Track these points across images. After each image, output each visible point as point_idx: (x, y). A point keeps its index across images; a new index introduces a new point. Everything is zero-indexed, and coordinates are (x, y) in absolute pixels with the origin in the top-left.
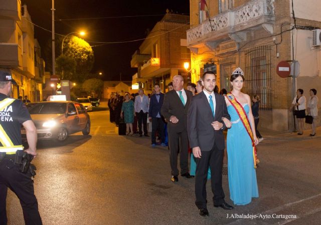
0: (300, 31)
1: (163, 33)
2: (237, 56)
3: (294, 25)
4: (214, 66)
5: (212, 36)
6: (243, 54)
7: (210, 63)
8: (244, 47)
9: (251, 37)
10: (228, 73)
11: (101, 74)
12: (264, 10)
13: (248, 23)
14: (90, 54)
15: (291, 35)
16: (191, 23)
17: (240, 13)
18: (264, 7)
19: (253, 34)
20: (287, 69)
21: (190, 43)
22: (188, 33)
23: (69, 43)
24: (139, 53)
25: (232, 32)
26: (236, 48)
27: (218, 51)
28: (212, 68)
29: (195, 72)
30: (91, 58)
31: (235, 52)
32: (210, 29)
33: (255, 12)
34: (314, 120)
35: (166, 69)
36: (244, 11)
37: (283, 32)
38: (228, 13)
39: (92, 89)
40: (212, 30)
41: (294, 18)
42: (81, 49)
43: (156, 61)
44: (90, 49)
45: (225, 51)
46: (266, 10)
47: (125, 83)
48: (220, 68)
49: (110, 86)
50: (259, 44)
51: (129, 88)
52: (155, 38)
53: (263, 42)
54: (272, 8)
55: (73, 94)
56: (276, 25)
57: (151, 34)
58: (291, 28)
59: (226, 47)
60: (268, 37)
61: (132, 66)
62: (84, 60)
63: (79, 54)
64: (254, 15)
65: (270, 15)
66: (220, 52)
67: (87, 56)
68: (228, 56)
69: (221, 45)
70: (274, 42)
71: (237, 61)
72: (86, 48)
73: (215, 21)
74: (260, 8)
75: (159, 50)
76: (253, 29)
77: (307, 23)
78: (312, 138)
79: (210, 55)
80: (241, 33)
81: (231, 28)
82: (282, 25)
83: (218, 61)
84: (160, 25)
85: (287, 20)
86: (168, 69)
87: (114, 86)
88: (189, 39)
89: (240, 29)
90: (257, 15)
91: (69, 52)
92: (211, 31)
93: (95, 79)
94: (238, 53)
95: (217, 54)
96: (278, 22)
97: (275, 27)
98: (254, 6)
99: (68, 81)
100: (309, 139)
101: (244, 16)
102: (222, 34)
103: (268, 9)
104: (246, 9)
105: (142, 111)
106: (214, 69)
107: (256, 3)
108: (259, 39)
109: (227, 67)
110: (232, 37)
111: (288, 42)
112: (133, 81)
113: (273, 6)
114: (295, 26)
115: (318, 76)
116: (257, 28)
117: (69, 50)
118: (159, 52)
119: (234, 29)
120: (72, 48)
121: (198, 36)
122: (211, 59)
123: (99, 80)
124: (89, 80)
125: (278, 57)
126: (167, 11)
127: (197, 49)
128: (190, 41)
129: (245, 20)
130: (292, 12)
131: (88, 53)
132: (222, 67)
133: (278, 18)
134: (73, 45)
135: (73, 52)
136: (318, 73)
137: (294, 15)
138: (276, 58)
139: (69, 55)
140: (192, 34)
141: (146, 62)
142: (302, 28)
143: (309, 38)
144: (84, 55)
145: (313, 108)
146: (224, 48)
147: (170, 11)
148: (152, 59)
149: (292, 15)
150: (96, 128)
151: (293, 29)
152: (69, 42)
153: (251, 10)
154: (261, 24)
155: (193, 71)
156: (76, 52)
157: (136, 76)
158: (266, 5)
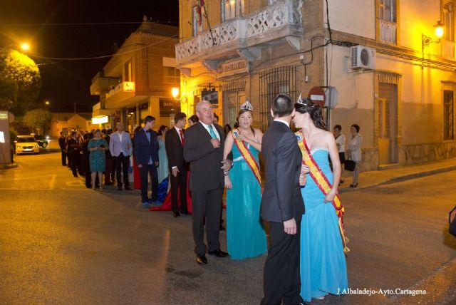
0: (336, 47)
1: (139, 48)
2: (247, 80)
3: (328, 39)
4: (214, 94)
5: (213, 52)
6: (256, 78)
7: (208, 89)
8: (259, 68)
9: (268, 54)
10: (233, 102)
11: (47, 103)
12: (289, 18)
13: (266, 34)
14: (36, 76)
15: (325, 52)
16: (180, 36)
17: (255, 22)
18: (289, 14)
19: (270, 50)
20: (320, 98)
21: (181, 62)
22: (177, 48)
23: (6, 60)
24: (102, 76)
25: (242, 47)
26: (247, 69)
27: (221, 72)
28: (212, 96)
29: (187, 100)
30: (37, 80)
31: (244, 75)
32: (211, 42)
33: (276, 21)
34: (356, 166)
35: (142, 98)
36: (260, 18)
37: (315, 48)
38: (238, 21)
39: (36, 123)
40: (214, 44)
41: (329, 29)
42: (24, 68)
43: (129, 86)
44: (36, 69)
45: (230, 73)
46: (292, 18)
47: (81, 116)
48: (223, 96)
49: (61, 120)
50: (280, 63)
51: (87, 122)
52: (128, 55)
53: (285, 62)
54: (299, 16)
55: (12, 129)
56: (305, 39)
57: (121, 50)
58: (325, 43)
59: (232, 68)
60: (292, 55)
61: (92, 94)
62: (27, 83)
63: (21, 74)
64: (275, 25)
65: (297, 25)
66: (224, 74)
67: (32, 77)
68: (233, 80)
69: (224, 65)
70: (302, 61)
71: (248, 86)
72: (31, 68)
73: (218, 32)
74: (283, 15)
75: (134, 70)
76: (271, 43)
77: (344, 37)
78: (354, 190)
79: (209, 78)
80: (255, 49)
81: (241, 41)
82: (313, 38)
83: (220, 86)
84: (135, 38)
85: (320, 32)
86: (145, 97)
87: (66, 119)
88: (180, 56)
89: (254, 43)
90: (278, 24)
91: (6, 73)
92: (211, 46)
93: (41, 110)
94: (249, 76)
95: (219, 76)
96: (308, 35)
97: (303, 41)
98: (275, 12)
99: (7, 112)
100: (350, 191)
101: (260, 26)
102: (227, 49)
103: (294, 16)
104: (263, 16)
105: (122, 153)
106: (215, 98)
107: (277, 8)
108: (280, 57)
109: (232, 95)
110: (242, 54)
111: (321, 61)
112: (93, 114)
113: (300, 13)
114: (331, 40)
115: (356, 107)
116: (277, 42)
117: (5, 69)
118: (134, 74)
119: (245, 43)
120: (10, 67)
121: (191, 51)
122: (210, 84)
123: (47, 112)
124: (33, 111)
125: (307, 82)
126: (145, 19)
127: (190, 70)
128: (180, 59)
129: (261, 31)
130: (326, 21)
131: (33, 74)
132: (225, 94)
133: (308, 29)
134: (12, 62)
135: (11, 72)
136: (357, 104)
137: (329, 25)
138: (303, 83)
139: (7, 76)
140: (182, 50)
141: (113, 88)
142: (339, 44)
143: (346, 57)
144: (28, 76)
145: (355, 150)
146: (228, 69)
147: (148, 19)
148: (125, 84)
149: (326, 26)
150: (50, 178)
151: (327, 44)
152: (5, 58)
153: (270, 18)
154: (284, 37)
155: (184, 100)
156: (16, 72)
157: (97, 107)
158: (292, 11)
